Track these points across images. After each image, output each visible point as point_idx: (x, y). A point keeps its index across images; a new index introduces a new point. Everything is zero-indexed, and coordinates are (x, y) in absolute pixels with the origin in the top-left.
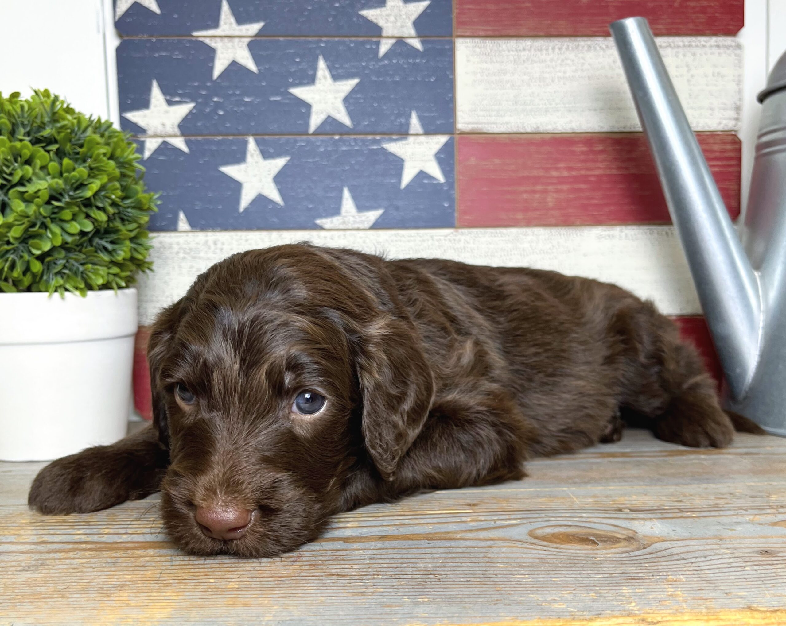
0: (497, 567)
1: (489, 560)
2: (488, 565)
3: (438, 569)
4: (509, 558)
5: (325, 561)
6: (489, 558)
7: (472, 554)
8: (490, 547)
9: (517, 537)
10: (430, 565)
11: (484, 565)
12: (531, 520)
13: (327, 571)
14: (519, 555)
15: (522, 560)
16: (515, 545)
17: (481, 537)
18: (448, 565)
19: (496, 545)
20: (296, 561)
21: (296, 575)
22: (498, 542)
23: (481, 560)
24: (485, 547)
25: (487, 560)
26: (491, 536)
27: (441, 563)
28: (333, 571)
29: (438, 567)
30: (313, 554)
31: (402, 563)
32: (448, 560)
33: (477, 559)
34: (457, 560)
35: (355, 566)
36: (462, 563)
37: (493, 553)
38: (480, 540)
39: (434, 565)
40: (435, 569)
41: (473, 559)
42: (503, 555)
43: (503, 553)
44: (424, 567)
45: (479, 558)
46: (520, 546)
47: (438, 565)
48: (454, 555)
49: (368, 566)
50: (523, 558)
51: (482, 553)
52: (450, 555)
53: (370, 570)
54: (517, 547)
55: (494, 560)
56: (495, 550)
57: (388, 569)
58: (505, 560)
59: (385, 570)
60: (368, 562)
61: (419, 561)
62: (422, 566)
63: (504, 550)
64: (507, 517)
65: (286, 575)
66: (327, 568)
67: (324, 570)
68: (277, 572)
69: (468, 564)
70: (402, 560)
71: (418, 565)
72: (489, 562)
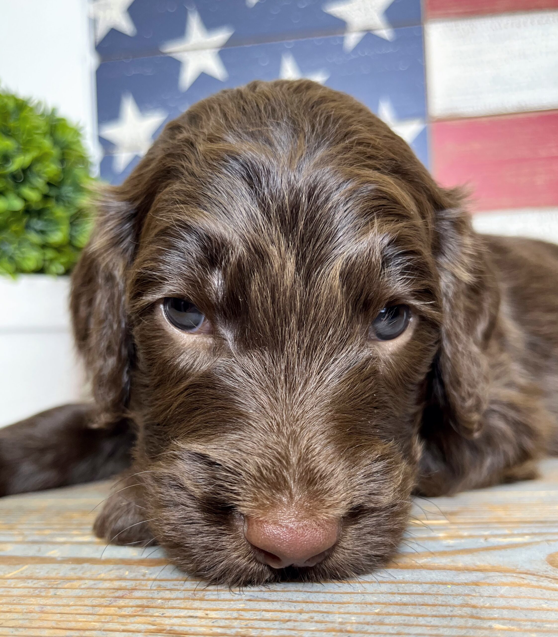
0: (490, 628)
1: (474, 611)
2: (471, 622)
3: (366, 627)
4: (514, 608)
5: (169, 599)
6: (474, 607)
7: (440, 598)
8: (476, 584)
9: (527, 567)
10: (354, 619)
11: (462, 622)
12: (549, 537)
13: (158, 620)
14: (533, 604)
15: (543, 616)
16: (526, 582)
17: (460, 565)
18: (387, 620)
19: (488, 581)
20: (122, 597)
21: (98, 625)
22: (492, 574)
23: (458, 611)
24: (466, 584)
25: (468, 610)
26: (478, 563)
27: (378, 614)
28: (167, 621)
29: (368, 624)
30: (159, 586)
31: (301, 612)
32: (390, 609)
33: (450, 609)
34: (410, 610)
35: (213, 614)
36: (418, 616)
37: (482, 596)
38: (457, 569)
39: (362, 619)
40: (360, 626)
41: (441, 608)
42: (502, 602)
43: (502, 596)
44: (341, 623)
45: (454, 606)
46: (534, 583)
47: (369, 619)
48: (405, 599)
49: (235, 615)
50: (543, 609)
51: (460, 595)
52: (398, 598)
53: (236, 623)
54: (528, 585)
55: (484, 613)
56: (487, 591)
57: (270, 624)
58: (506, 614)
59: (263, 624)
60: (242, 606)
61: (335, 608)
62: (338, 619)
63: (503, 590)
64: (507, 532)
65: (79, 625)
66: (163, 616)
67: (152, 619)
68: (71, 617)
69: (429, 619)
70: (304, 605)
71: (331, 618)
72: (472, 617)
